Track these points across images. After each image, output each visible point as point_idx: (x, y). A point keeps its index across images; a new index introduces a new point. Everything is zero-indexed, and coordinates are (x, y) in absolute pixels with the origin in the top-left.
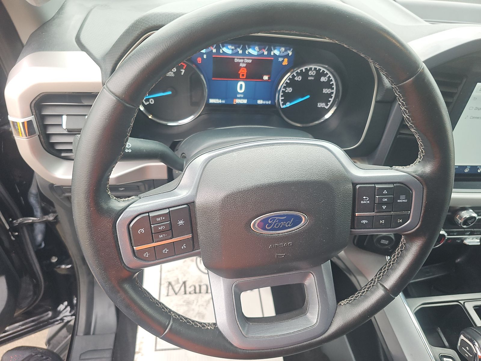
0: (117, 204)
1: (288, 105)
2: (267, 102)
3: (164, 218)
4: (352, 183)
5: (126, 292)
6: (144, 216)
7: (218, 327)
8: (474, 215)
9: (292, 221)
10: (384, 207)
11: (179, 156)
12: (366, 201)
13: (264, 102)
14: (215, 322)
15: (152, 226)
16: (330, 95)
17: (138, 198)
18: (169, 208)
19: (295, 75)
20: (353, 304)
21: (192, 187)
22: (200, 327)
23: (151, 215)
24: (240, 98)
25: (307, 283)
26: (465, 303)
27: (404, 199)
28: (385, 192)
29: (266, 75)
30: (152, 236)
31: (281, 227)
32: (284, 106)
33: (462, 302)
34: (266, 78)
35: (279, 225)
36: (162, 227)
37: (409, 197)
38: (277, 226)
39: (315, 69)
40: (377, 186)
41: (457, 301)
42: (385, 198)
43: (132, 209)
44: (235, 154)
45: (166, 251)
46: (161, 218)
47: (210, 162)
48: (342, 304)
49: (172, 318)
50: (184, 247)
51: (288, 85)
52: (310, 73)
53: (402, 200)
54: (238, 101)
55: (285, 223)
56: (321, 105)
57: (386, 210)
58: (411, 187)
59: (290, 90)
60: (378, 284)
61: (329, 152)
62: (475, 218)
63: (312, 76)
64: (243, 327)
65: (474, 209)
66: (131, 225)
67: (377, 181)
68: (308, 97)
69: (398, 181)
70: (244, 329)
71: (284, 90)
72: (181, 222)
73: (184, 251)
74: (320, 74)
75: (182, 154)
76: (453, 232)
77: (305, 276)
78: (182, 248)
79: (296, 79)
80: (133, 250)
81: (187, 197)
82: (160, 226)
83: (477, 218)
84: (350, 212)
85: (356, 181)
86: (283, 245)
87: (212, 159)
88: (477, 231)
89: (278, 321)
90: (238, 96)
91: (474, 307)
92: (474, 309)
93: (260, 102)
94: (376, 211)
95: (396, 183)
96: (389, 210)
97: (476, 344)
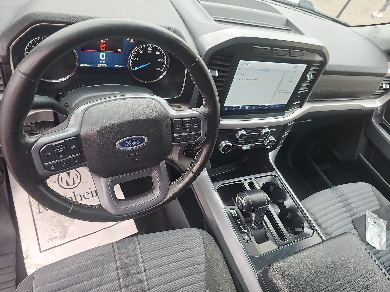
0: (30, 139)
1: (136, 68)
2: (122, 67)
3: (62, 145)
4: (170, 118)
5: (41, 191)
6: (49, 145)
7: (101, 206)
8: (245, 133)
9: (139, 141)
10: (187, 130)
11: (63, 105)
12: (178, 127)
13: (120, 66)
14: (100, 204)
15: (55, 150)
16: (163, 63)
17: (42, 135)
18: (64, 139)
19: (139, 49)
20: (178, 183)
21: (77, 126)
22: (90, 207)
23: (53, 144)
24: (103, 63)
25: (152, 175)
26: (244, 182)
27: (197, 126)
28: (188, 122)
29: (120, 49)
30: (55, 156)
31: (133, 145)
32: (134, 70)
33: (242, 181)
34: (119, 50)
35: (132, 144)
36: (61, 151)
37: (200, 124)
38: (131, 145)
39: (152, 46)
40: (183, 119)
41: (239, 181)
42: (188, 125)
43: (40, 142)
44: (102, 105)
45: (65, 164)
46: (60, 145)
47: (87, 111)
48: (172, 184)
49: (72, 204)
50: (76, 161)
51: (135, 56)
52: (149, 49)
53: (196, 126)
54: (101, 65)
55: (135, 142)
56: (158, 69)
57: (189, 132)
58: (200, 119)
59: (136, 59)
60: (190, 170)
61: (158, 102)
62: (245, 134)
63: (150, 50)
64: (117, 204)
65: (245, 129)
66: (41, 151)
67: (183, 117)
68: (149, 64)
69: (193, 116)
70: (117, 205)
71: (133, 59)
72: (73, 147)
73: (76, 164)
74: (155, 50)
75: (65, 105)
76: (236, 143)
77: (151, 172)
78: (75, 162)
79: (140, 52)
80: (44, 165)
81: (75, 132)
82: (60, 150)
83: (246, 135)
84: (171, 133)
85: (173, 118)
86: (136, 154)
87: (88, 109)
88: (248, 142)
89: (138, 198)
90: (101, 62)
91: (248, 183)
92: (248, 184)
93: (117, 66)
94: (184, 132)
95: (192, 117)
96: (190, 132)
97: (243, 199)
